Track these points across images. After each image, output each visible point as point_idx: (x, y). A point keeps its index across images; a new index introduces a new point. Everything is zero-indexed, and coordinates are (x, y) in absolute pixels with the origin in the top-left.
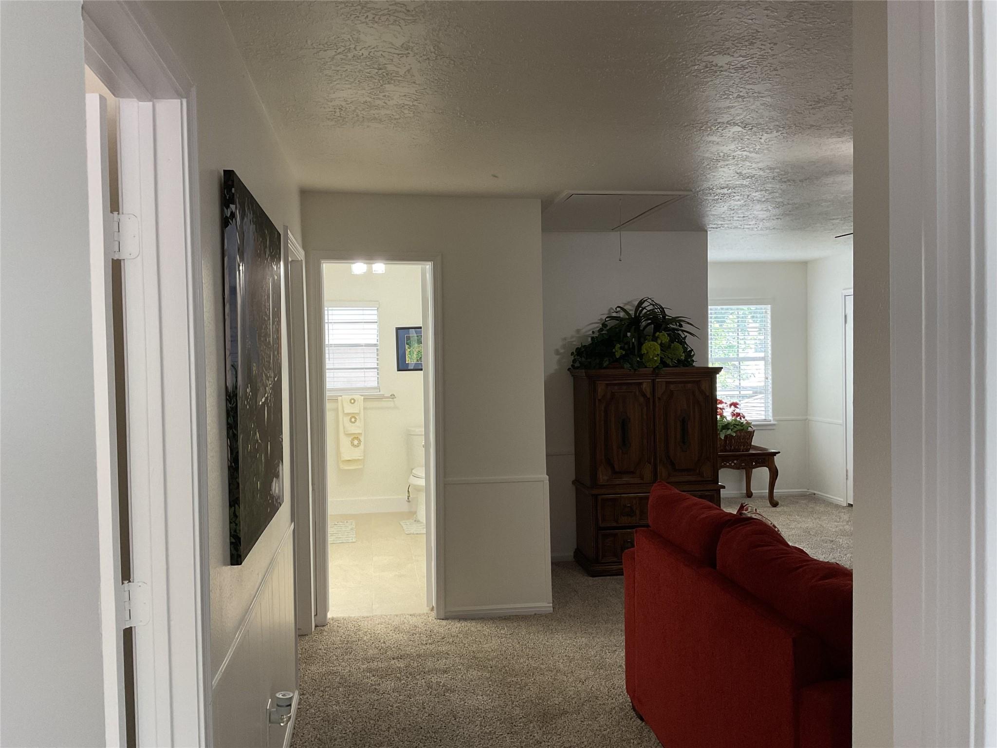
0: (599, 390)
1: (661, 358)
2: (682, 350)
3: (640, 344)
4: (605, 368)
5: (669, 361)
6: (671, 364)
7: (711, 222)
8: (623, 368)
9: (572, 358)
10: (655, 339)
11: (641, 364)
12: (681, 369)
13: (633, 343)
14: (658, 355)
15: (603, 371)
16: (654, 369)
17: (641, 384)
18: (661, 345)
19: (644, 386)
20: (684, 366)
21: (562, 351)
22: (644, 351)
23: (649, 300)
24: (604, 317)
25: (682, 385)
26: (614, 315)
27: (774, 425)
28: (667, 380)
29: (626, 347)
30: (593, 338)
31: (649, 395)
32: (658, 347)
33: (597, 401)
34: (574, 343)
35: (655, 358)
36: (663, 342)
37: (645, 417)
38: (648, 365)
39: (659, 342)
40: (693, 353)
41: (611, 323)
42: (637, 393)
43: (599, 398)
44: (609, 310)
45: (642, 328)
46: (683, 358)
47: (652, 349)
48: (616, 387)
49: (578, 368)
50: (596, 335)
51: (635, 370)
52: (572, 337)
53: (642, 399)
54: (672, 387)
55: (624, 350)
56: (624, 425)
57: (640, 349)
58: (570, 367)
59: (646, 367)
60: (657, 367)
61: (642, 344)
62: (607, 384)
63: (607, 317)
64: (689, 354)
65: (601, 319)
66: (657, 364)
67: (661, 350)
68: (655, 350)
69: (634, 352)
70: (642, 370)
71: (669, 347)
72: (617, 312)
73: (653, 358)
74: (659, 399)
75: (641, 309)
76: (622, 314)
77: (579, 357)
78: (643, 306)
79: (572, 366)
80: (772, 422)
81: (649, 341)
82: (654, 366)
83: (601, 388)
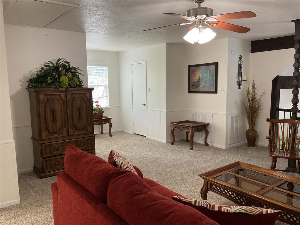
0: (41, 97)
1: (69, 83)
2: (77, 80)
3: (59, 77)
4: (43, 88)
5: (72, 85)
6: (73, 86)
7: (87, 28)
8: (52, 88)
9: (28, 83)
10: (66, 75)
11: (60, 86)
12: (77, 88)
13: (56, 77)
14: (67, 82)
15: (42, 89)
16: (66, 88)
17: (60, 94)
18: (69, 78)
19: (62, 95)
20: (79, 87)
21: (23, 80)
22: (61, 80)
23: (63, 59)
24: (42, 66)
25: (79, 95)
26: (47, 65)
27: (110, 108)
28: (72, 93)
29: (53, 78)
30: (37, 74)
31: (64, 100)
32: (68, 79)
33: (40, 103)
34: (29, 77)
35: (66, 84)
36: (70, 77)
37: (63, 109)
38: (63, 86)
39: (68, 76)
40: (82, 82)
41: (45, 68)
42: (59, 98)
43: (41, 101)
44: (45, 63)
45: (60, 71)
46: (78, 83)
47: (65, 80)
48: (49, 96)
49: (30, 88)
50: (39, 73)
51: (58, 89)
52: (28, 74)
53: (61, 101)
54: (74, 96)
55: (52, 80)
56: (53, 112)
57: (59, 80)
58: (27, 87)
59: (62, 87)
60: (67, 87)
61: (60, 77)
62: (45, 95)
63: (44, 66)
64: (81, 82)
65: (41, 66)
66: (67, 86)
67: (69, 80)
68: (66, 80)
69: (56, 81)
70: (61, 89)
71: (72, 79)
72: (48, 64)
73: (65, 83)
74: (69, 101)
75: (59, 63)
76: (51, 65)
77: (31, 83)
78: (60, 61)
79: (28, 87)
80: (109, 108)
81: (63, 76)
82: (66, 87)
83: (42, 96)
